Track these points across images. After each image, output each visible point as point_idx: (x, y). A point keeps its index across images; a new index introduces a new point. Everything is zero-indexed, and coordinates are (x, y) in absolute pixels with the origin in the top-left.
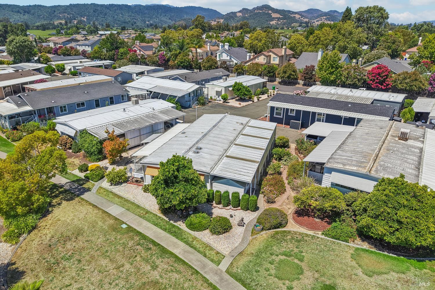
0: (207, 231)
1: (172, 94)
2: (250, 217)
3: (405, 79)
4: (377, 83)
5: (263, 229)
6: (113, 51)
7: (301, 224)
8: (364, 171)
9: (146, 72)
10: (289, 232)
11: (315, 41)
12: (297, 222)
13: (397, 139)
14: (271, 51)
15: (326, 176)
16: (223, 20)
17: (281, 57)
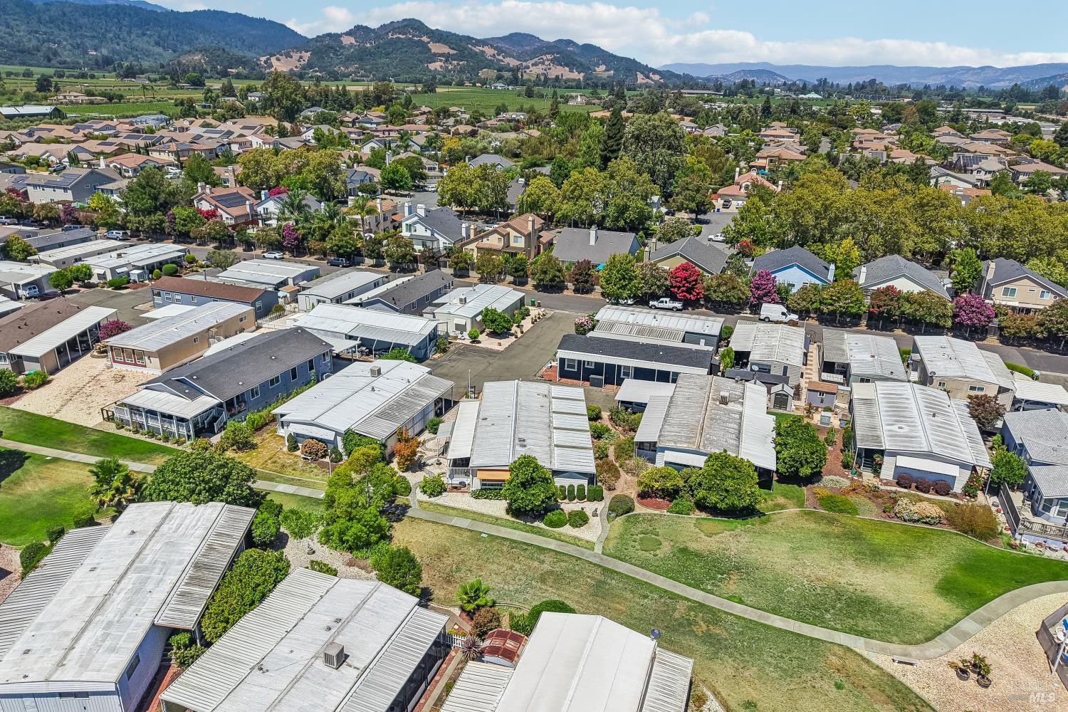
0: (568, 526)
1: (398, 342)
2: (601, 506)
3: (719, 285)
4: (683, 291)
5: (617, 516)
6: (159, 213)
7: (647, 506)
8: (694, 448)
9: (291, 282)
10: (640, 514)
11: (573, 192)
12: (643, 504)
13: (718, 403)
14: (508, 226)
15: (659, 455)
16: (309, 54)
17: (528, 237)
